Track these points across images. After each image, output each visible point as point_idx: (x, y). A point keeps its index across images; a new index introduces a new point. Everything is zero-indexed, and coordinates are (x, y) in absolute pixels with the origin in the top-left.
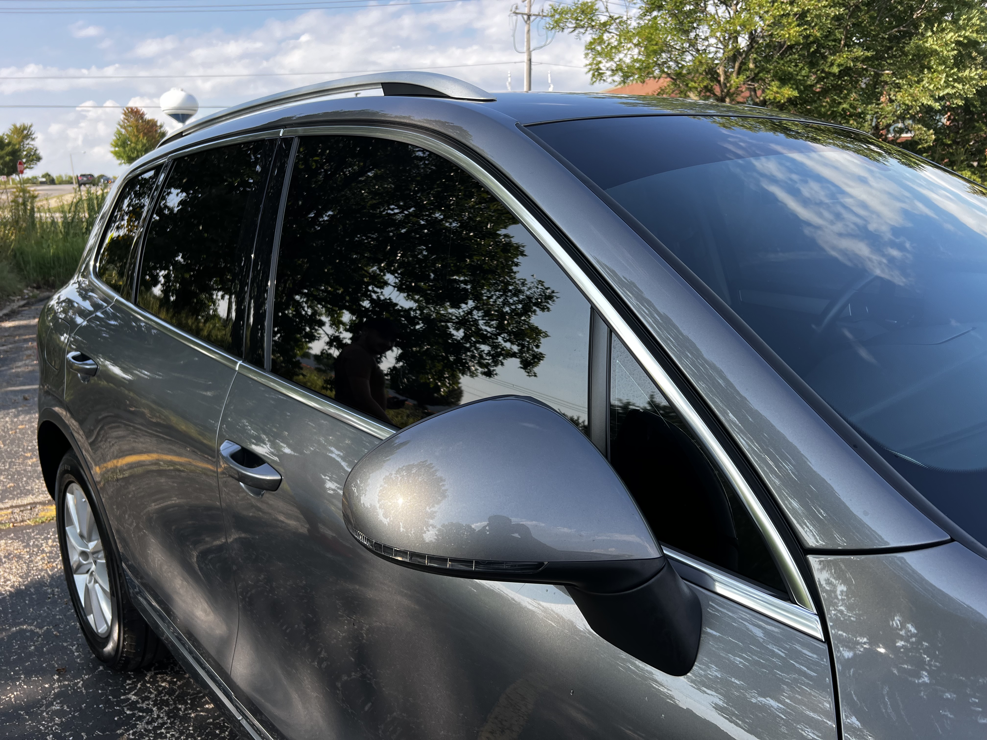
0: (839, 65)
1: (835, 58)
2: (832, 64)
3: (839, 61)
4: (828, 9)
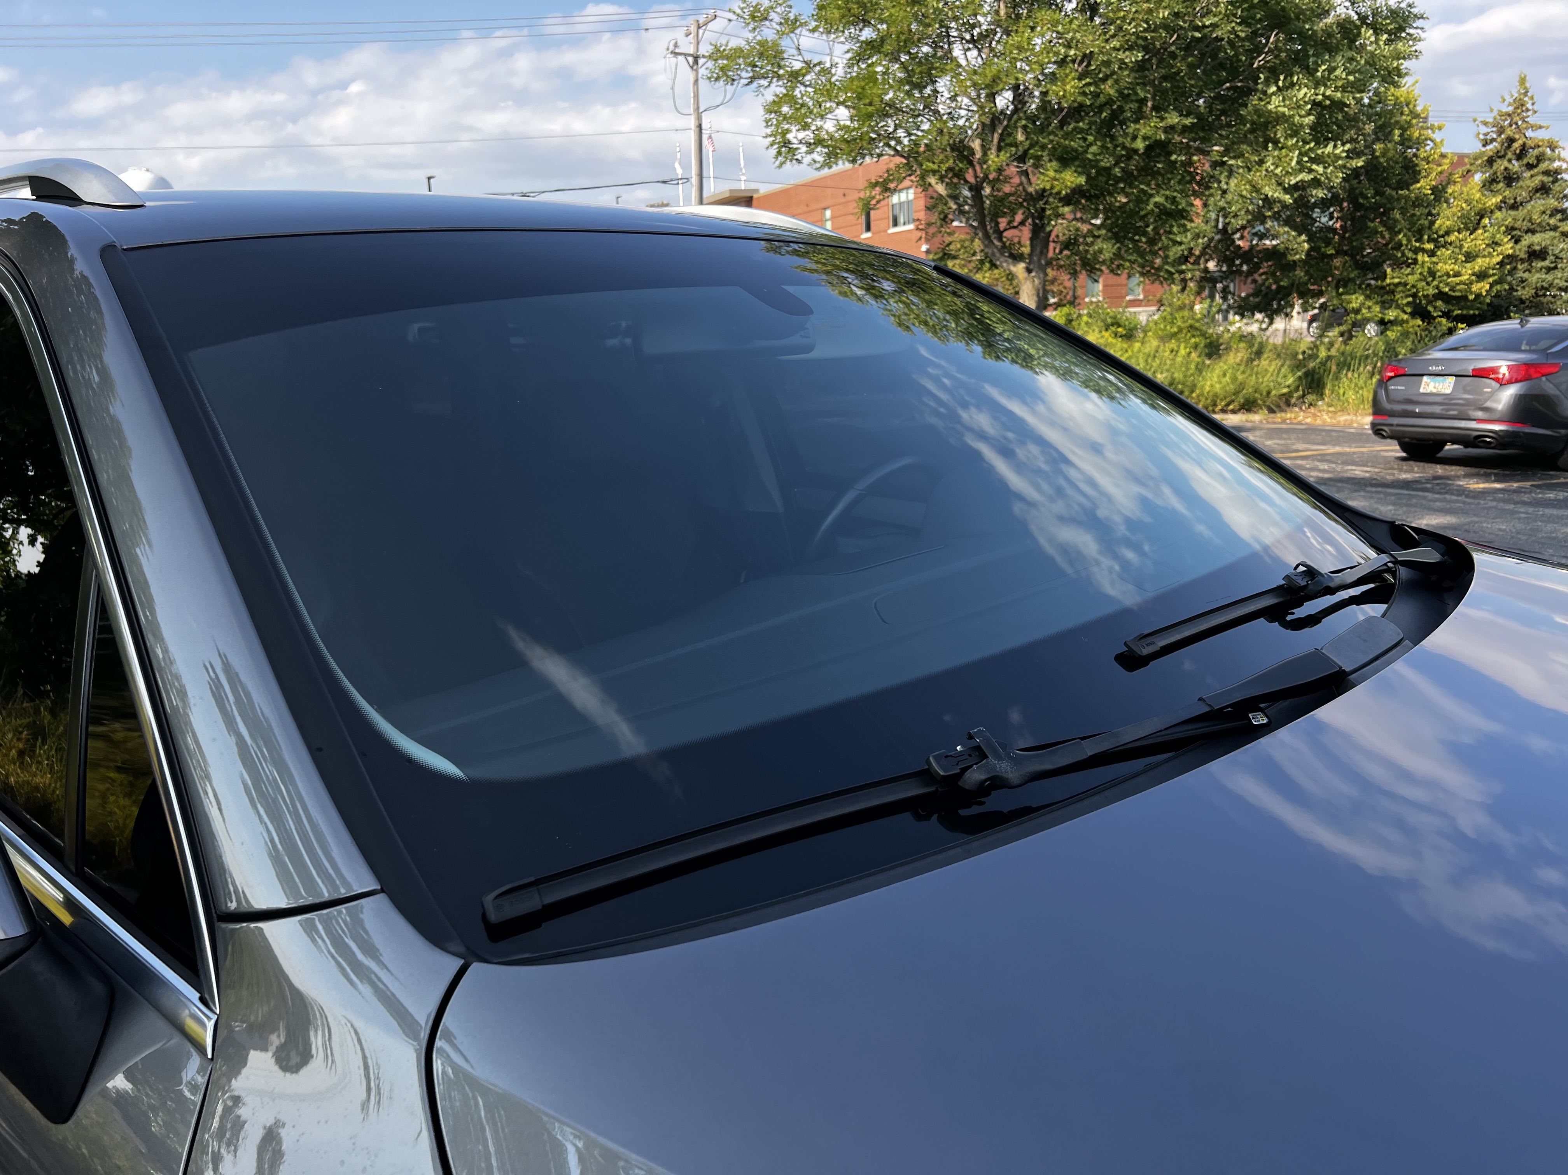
0: (1145, 138)
1: (1138, 126)
2: (1135, 138)
3: (1144, 131)
4: (1121, 53)
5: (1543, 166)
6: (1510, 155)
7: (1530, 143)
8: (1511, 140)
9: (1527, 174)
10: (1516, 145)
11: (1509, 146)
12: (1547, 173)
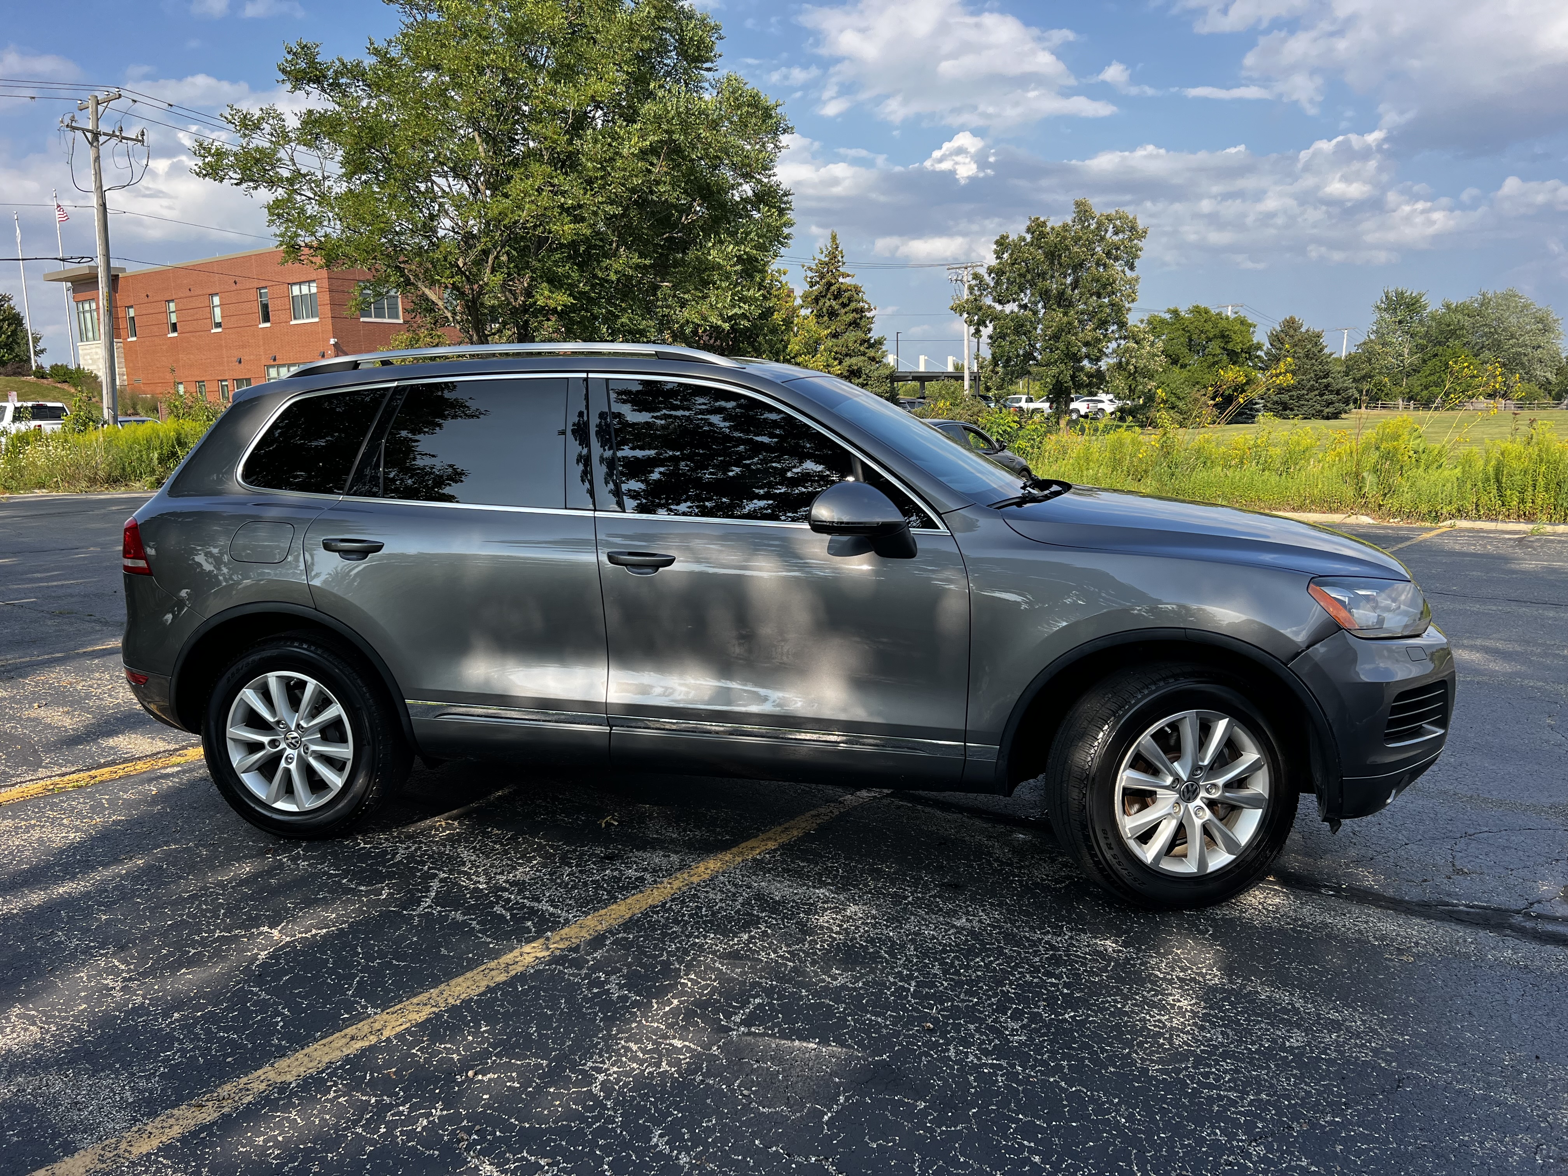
0: (616, 272)
1: (610, 262)
2: (607, 270)
3: (615, 266)
5: (853, 305)
6: (829, 296)
7: (843, 287)
8: (830, 284)
9: (843, 311)
10: (833, 288)
11: (828, 289)
12: (855, 310)
